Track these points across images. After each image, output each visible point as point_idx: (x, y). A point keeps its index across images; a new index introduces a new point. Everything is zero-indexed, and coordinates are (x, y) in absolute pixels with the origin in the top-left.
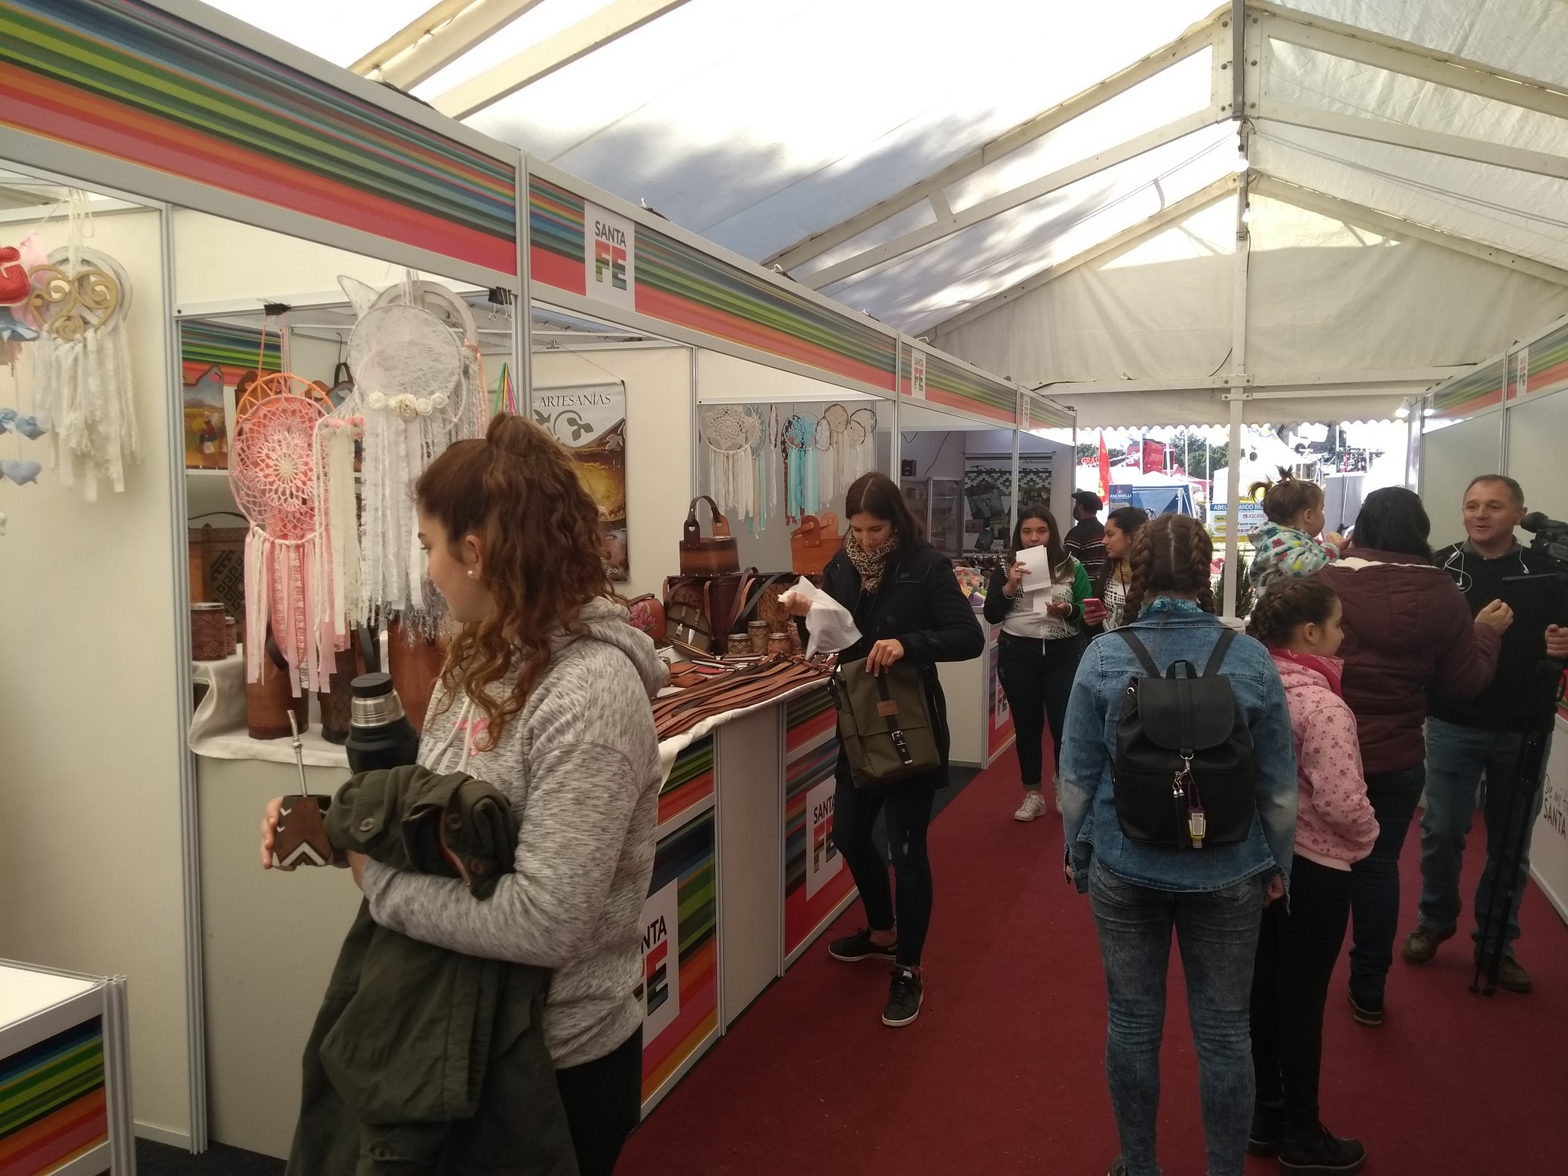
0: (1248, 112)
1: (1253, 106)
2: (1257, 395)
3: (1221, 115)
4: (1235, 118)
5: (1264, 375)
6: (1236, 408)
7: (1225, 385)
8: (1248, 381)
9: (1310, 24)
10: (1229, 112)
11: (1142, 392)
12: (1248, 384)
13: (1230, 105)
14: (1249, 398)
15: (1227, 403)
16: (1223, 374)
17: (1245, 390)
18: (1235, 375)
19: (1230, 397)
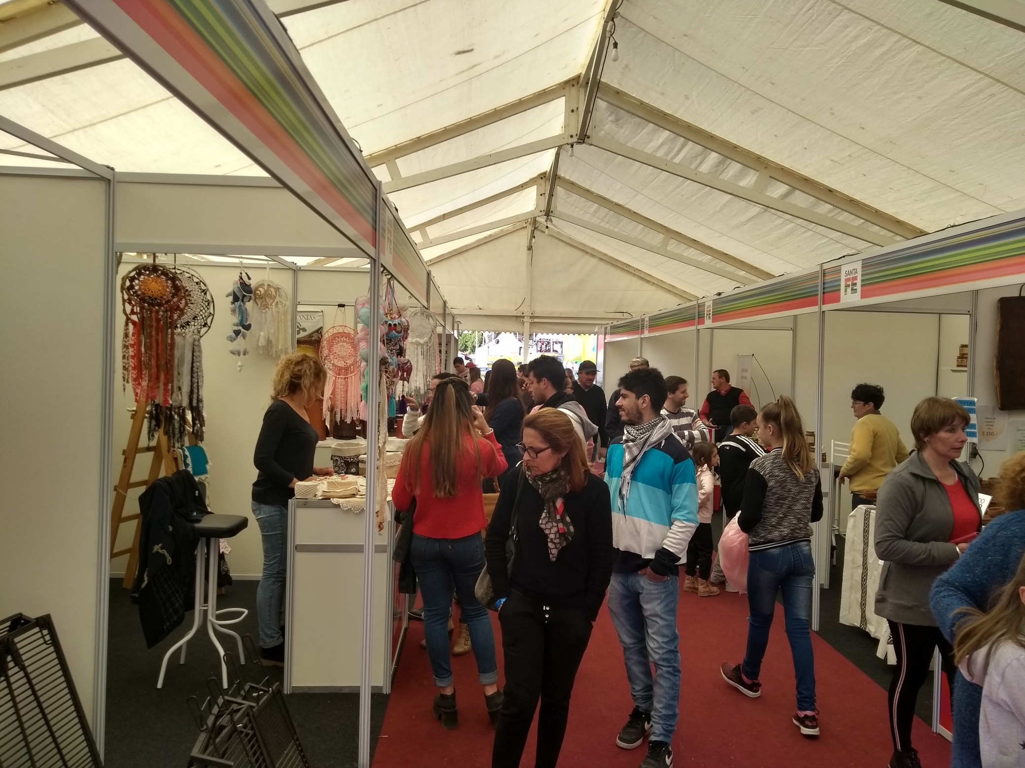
0: (550, 214)
1: (552, 212)
2: (536, 320)
3: (540, 214)
4: (545, 215)
5: (539, 310)
6: (527, 325)
7: (522, 315)
8: (532, 314)
9: (573, 184)
10: (543, 213)
11: (486, 315)
12: (532, 315)
13: (544, 211)
14: (533, 321)
15: (523, 323)
16: (521, 309)
17: (531, 317)
18: (526, 310)
19: (524, 320)
